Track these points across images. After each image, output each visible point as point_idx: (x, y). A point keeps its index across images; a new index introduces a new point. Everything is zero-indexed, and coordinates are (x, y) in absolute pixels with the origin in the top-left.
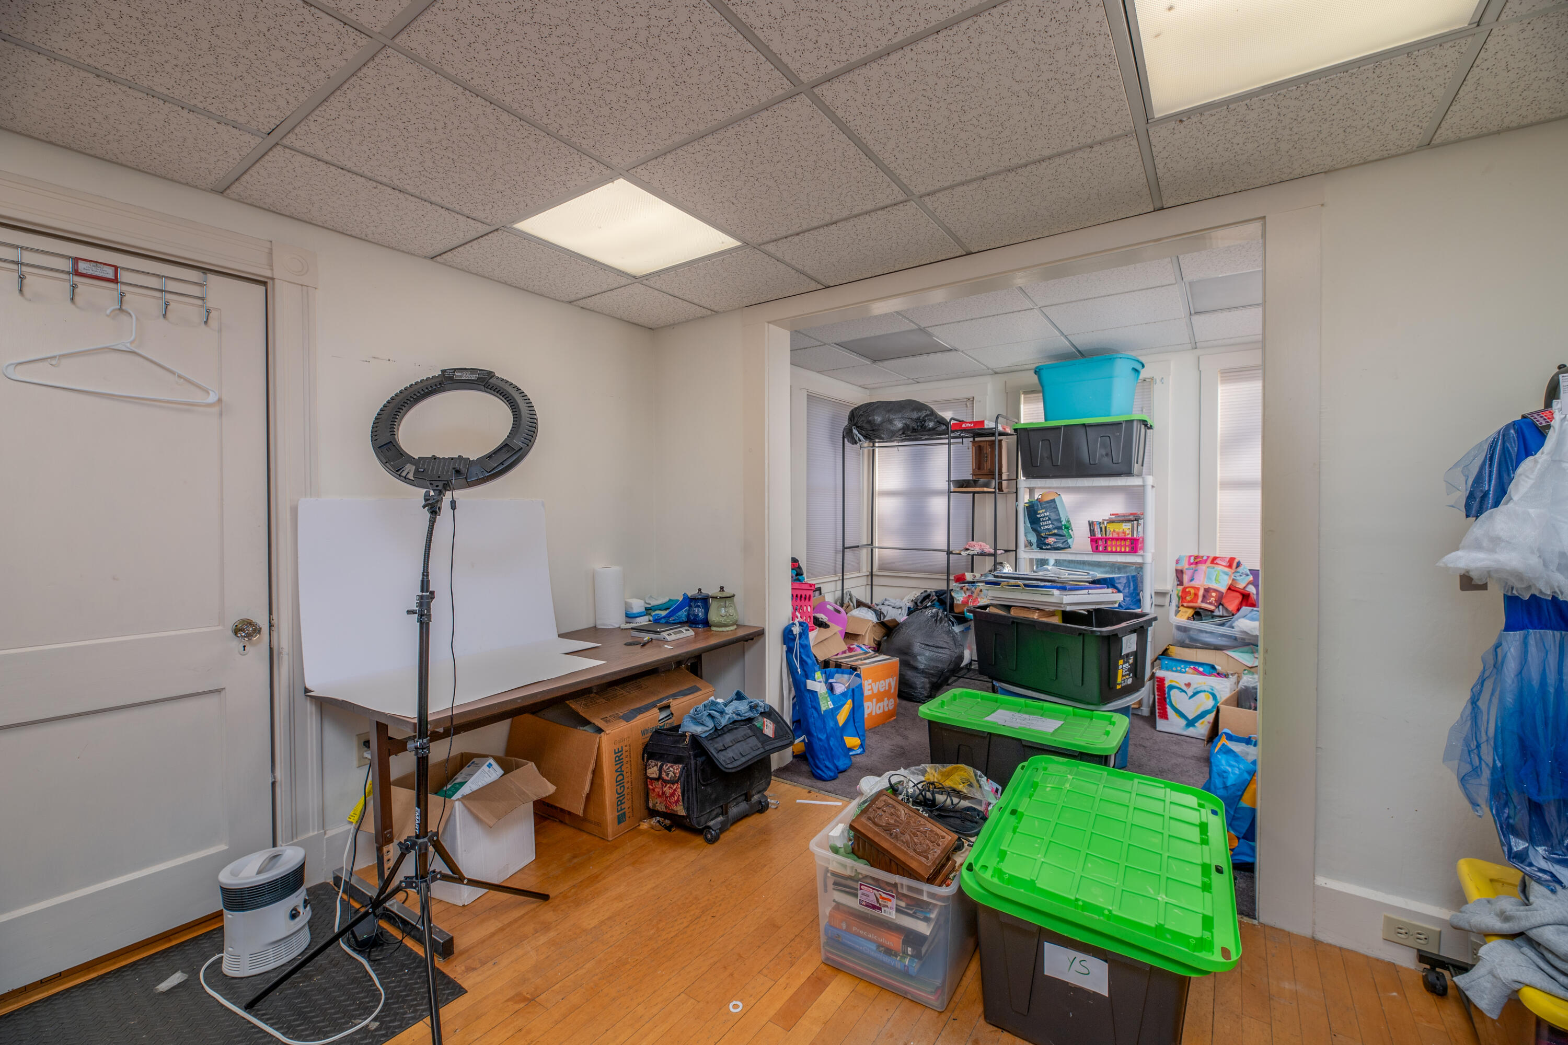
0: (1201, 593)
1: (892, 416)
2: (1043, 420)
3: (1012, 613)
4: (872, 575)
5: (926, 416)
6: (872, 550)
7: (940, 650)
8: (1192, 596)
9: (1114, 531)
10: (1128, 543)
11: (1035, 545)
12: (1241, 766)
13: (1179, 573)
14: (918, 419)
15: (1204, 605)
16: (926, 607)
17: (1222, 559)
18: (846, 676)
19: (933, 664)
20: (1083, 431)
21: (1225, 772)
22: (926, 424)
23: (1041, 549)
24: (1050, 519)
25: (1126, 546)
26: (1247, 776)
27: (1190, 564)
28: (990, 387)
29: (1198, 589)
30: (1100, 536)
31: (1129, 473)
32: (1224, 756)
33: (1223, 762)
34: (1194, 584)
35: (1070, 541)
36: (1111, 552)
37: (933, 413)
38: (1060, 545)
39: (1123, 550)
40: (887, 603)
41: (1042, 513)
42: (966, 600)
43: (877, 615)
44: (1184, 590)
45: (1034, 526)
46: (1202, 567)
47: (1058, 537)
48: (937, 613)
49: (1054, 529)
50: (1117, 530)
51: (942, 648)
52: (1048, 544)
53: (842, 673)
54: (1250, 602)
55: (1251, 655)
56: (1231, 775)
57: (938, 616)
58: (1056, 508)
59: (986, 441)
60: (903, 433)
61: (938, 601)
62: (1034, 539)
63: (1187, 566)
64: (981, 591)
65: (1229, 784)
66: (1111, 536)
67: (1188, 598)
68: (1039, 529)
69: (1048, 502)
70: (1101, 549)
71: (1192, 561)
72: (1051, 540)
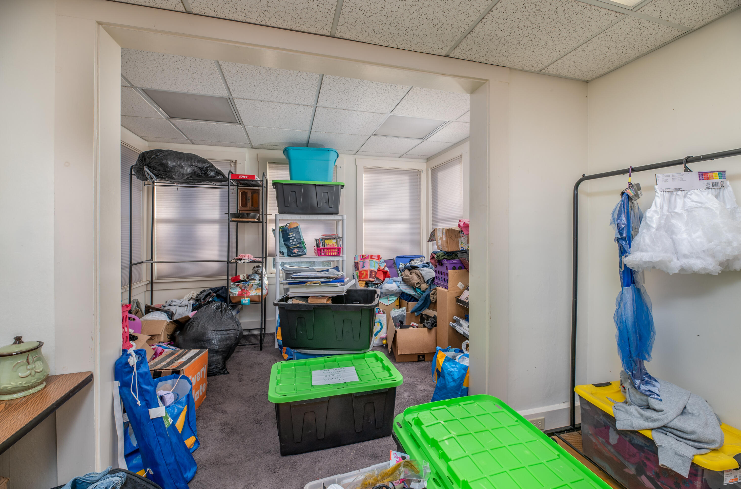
0: (369, 273)
1: (182, 163)
2: (289, 179)
3: (309, 301)
4: (152, 283)
5: (208, 167)
6: (152, 264)
7: (228, 332)
8: (365, 275)
9: (329, 244)
10: (336, 250)
11: (286, 254)
12: (457, 366)
13: (356, 264)
14: (202, 168)
15: (371, 279)
16: (209, 302)
17: (375, 256)
18: (170, 382)
19: (224, 343)
20: (313, 188)
21: (451, 372)
22: (209, 172)
23: (290, 256)
24: (295, 238)
25: (335, 252)
26: (463, 371)
27: (361, 259)
28: (247, 156)
29: (367, 271)
30: (322, 247)
31: (336, 213)
32: (448, 363)
33: (449, 366)
34: (364, 269)
35: (305, 250)
36: (328, 255)
37: (212, 166)
38: (301, 253)
39: (332, 254)
40: (174, 303)
41: (291, 234)
42: (240, 293)
43: (168, 315)
44: (360, 272)
45: (286, 243)
46: (367, 260)
47: (299, 249)
48: (221, 305)
49: (298, 244)
50: (330, 243)
51: (230, 330)
52: (294, 253)
53: (166, 380)
54: (387, 275)
55: (387, 300)
56: (455, 373)
57: (222, 307)
58: (298, 232)
59: (249, 189)
60: (191, 177)
61: (216, 296)
62: (285, 251)
63: (360, 260)
64: (252, 286)
65: (456, 378)
66: (327, 247)
67: (363, 276)
68: (289, 244)
69: (294, 228)
70: (323, 254)
71: (362, 258)
72: (296, 251)
